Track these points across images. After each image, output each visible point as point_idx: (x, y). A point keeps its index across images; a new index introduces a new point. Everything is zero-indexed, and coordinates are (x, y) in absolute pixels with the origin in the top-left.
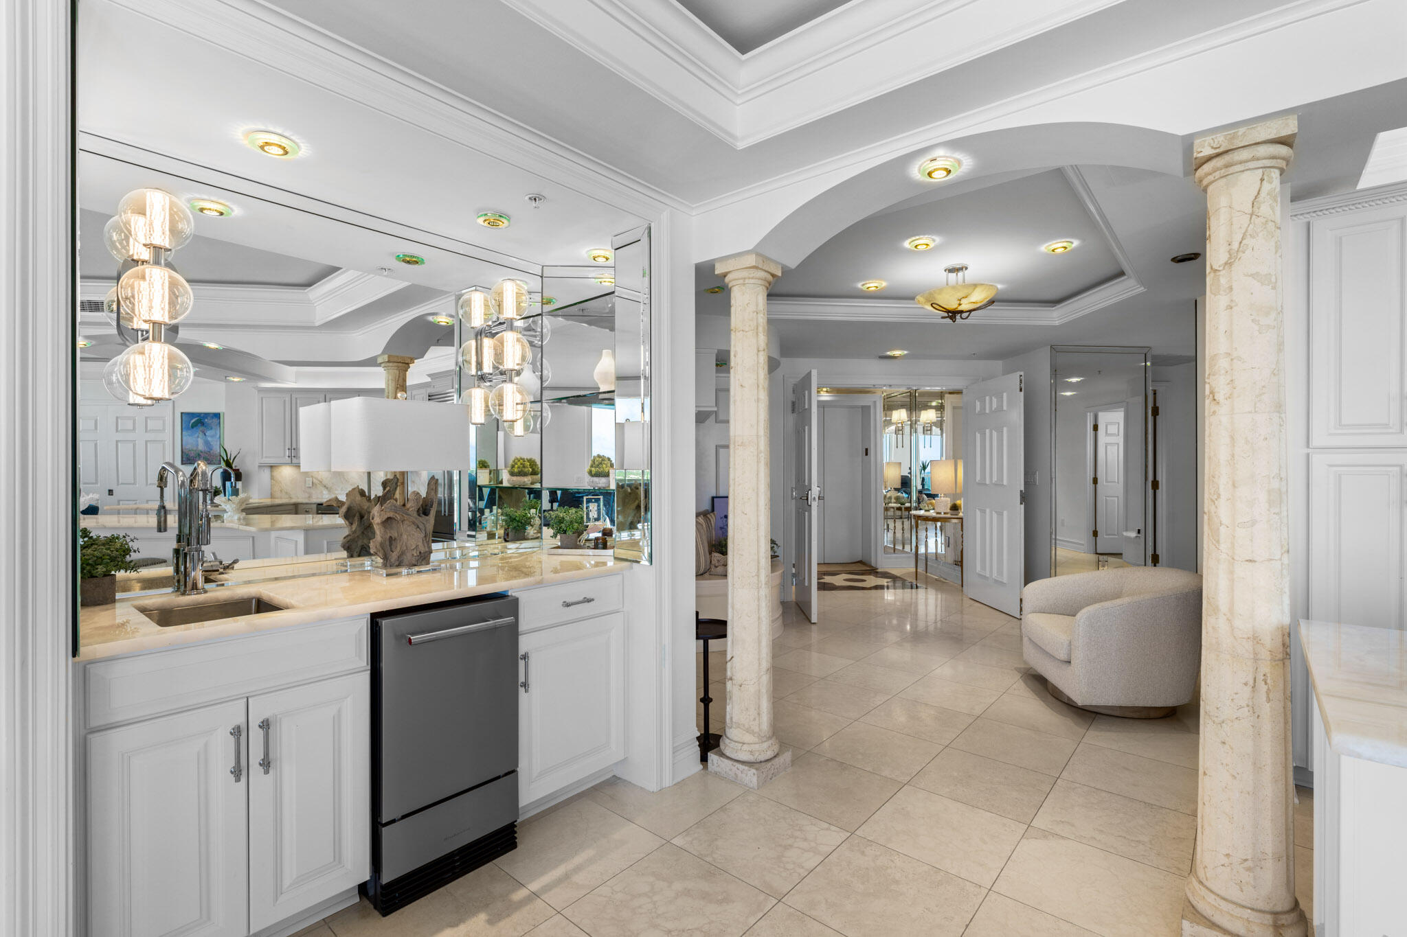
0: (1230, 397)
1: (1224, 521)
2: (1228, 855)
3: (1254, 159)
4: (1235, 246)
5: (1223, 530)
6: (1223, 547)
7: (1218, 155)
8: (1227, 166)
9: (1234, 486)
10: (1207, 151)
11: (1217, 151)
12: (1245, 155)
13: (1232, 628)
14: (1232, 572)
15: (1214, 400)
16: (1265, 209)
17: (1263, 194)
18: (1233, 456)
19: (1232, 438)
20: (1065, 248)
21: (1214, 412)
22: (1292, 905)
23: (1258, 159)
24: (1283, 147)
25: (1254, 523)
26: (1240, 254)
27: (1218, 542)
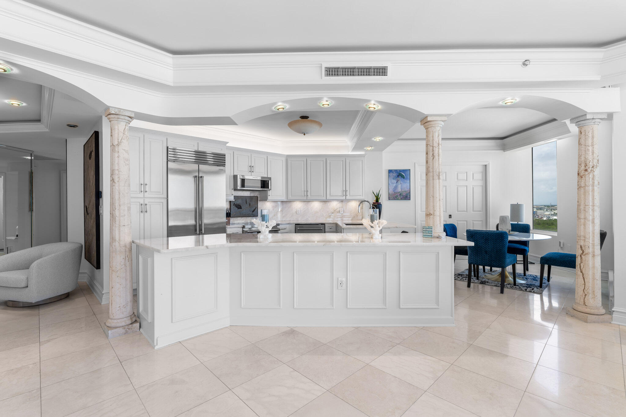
0: (118, 181)
1: (117, 216)
2: (119, 307)
3: (124, 119)
4: (120, 141)
5: (117, 218)
6: (117, 223)
7: (115, 114)
8: (118, 118)
9: (120, 206)
10: (113, 112)
11: (116, 113)
12: (122, 117)
13: (120, 245)
14: (119, 229)
15: (114, 182)
16: (126, 133)
17: (126, 129)
18: (119, 198)
19: (119, 193)
20: (19, 105)
21: (114, 185)
22: (133, 313)
23: (125, 120)
24: (130, 118)
25: (125, 215)
26: (121, 143)
27: (116, 221)
